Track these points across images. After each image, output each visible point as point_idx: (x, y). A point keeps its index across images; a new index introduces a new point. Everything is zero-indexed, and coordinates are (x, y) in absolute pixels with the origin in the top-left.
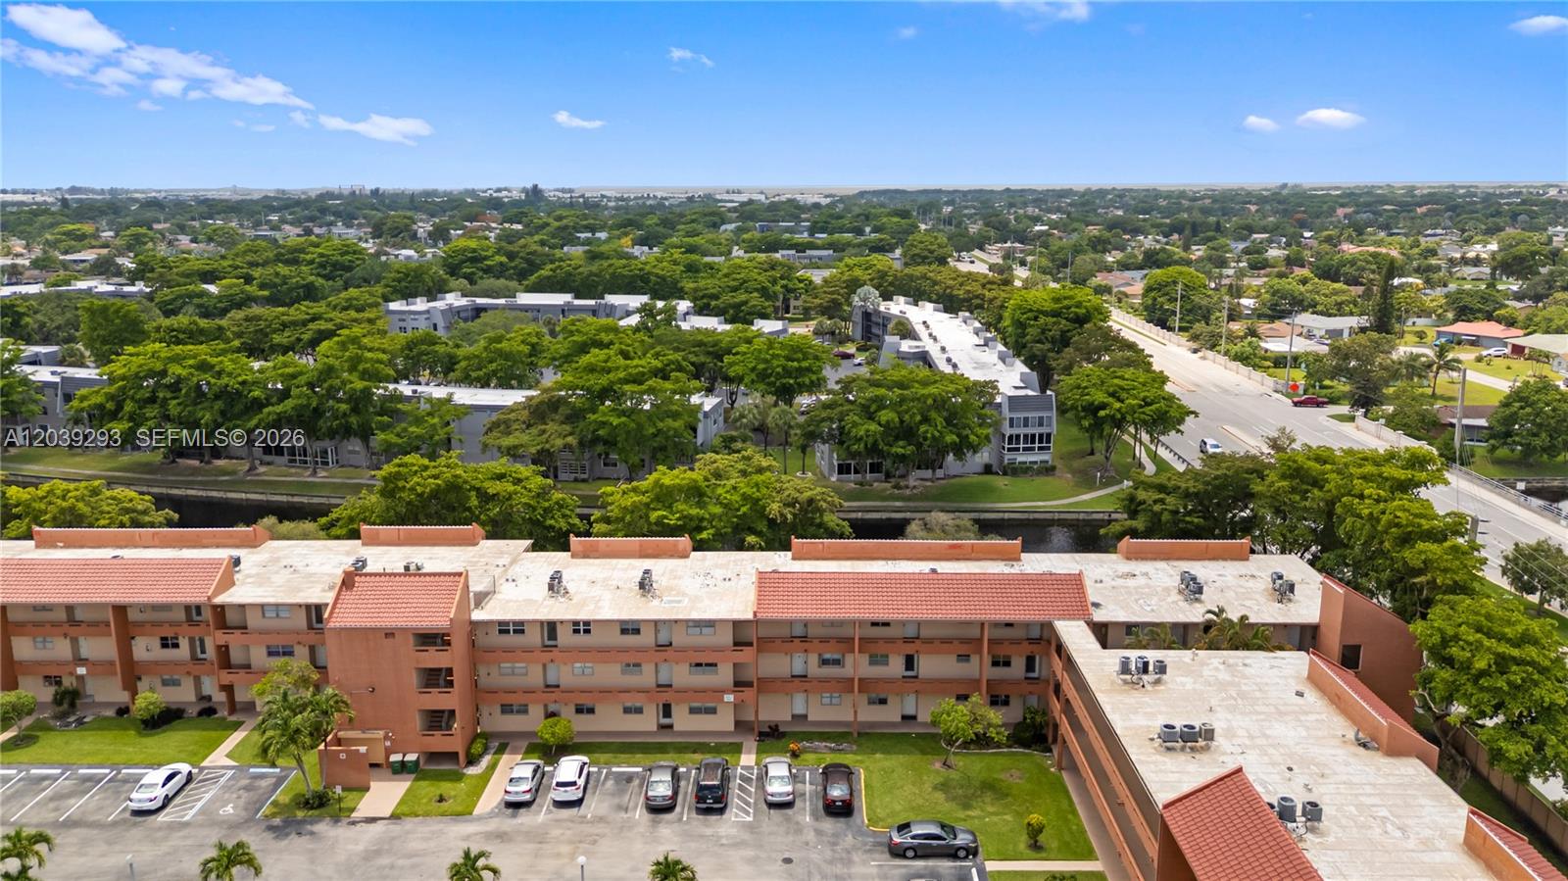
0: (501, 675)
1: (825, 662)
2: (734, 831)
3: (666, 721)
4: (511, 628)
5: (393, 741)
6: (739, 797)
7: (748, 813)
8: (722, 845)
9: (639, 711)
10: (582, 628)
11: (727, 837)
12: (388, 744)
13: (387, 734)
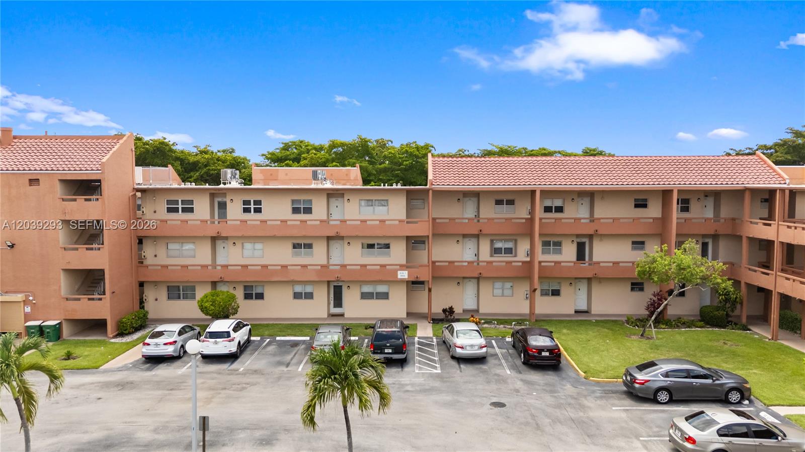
0: (168, 256)
1: (497, 251)
2: (421, 380)
3: (337, 311)
4: (180, 206)
5: (34, 306)
6: (420, 356)
7: (435, 368)
8: (408, 391)
9: (309, 296)
10: (252, 206)
11: (412, 385)
12: (28, 309)
13: (27, 296)
